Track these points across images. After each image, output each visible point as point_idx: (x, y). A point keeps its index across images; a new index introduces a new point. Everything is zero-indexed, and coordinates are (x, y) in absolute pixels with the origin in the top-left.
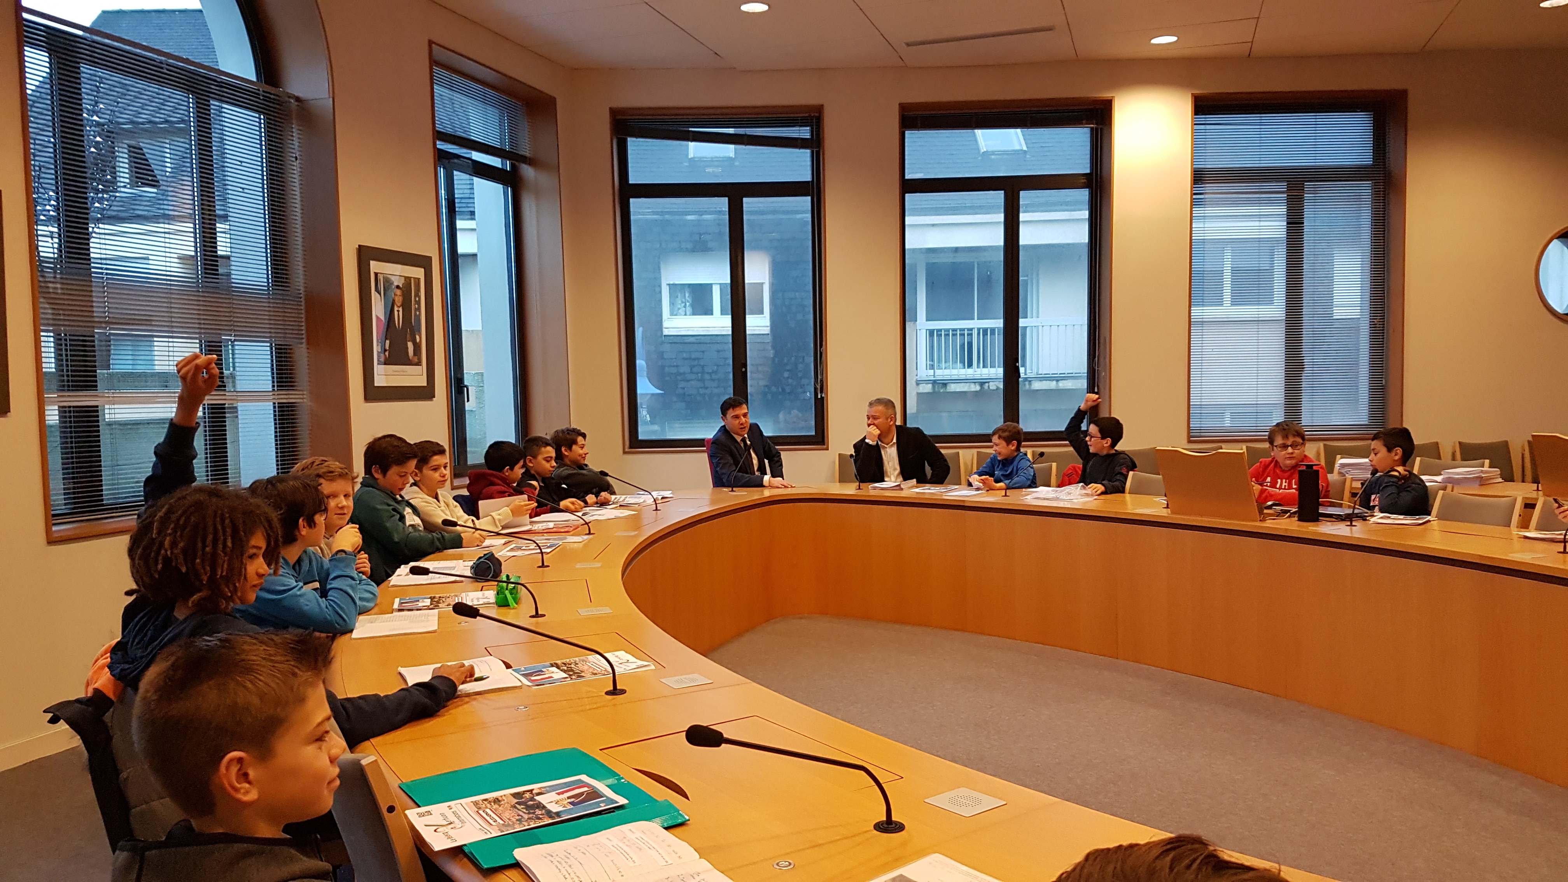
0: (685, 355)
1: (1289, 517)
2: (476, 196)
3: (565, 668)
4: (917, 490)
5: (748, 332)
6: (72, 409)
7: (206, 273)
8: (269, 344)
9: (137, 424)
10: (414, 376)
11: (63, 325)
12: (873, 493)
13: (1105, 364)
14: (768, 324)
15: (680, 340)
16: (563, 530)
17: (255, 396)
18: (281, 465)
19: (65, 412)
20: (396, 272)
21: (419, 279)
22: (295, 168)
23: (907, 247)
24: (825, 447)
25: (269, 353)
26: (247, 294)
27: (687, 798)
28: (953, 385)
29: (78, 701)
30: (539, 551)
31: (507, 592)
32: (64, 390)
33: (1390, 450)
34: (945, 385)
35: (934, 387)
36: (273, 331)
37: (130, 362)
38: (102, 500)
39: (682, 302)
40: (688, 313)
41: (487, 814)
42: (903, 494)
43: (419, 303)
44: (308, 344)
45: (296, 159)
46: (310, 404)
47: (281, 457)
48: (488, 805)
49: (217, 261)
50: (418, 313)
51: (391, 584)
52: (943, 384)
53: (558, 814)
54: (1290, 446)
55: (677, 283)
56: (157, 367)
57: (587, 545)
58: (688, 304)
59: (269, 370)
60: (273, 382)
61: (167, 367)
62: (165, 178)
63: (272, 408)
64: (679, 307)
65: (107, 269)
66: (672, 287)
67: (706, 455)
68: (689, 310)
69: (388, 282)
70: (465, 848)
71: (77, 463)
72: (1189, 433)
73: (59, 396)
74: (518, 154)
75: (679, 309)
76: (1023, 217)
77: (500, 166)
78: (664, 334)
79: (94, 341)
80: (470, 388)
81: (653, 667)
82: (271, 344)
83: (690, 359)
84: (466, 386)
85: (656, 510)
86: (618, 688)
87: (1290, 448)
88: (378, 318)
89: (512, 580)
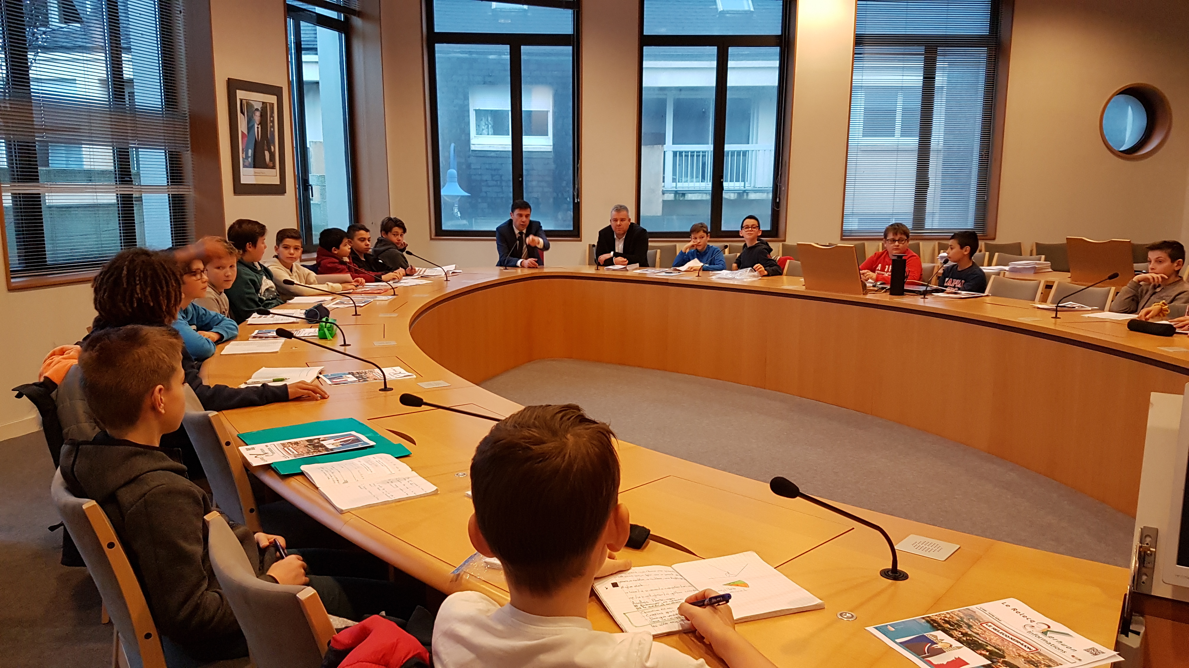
0: (487, 166)
1: (885, 292)
2: (318, 39)
3: (358, 375)
4: (638, 271)
5: (524, 150)
6: (21, 195)
7: (115, 98)
8: (164, 151)
9: (69, 207)
10: (271, 177)
11: (13, 135)
12: (607, 273)
13: (785, 181)
14: (552, 144)
15: (483, 155)
16: (376, 292)
17: (154, 189)
18: (175, 239)
19: (16, 197)
20: (257, 98)
21: (273, 104)
22: (180, 19)
23: (644, 85)
24: (579, 239)
25: (164, 157)
26: (147, 113)
27: (415, 444)
28: (689, 195)
29: (34, 384)
30: (353, 305)
31: (326, 330)
32: (15, 182)
33: (962, 247)
34: (684, 195)
35: (675, 196)
36: (166, 141)
37: (64, 162)
38: (46, 261)
39: (486, 124)
40: (490, 133)
41: (289, 449)
42: (628, 274)
43: (273, 122)
44: (192, 151)
45: (181, 13)
46: (194, 195)
47: (175, 234)
48: (291, 446)
49: (123, 85)
50: (272, 129)
51: (248, 323)
52: (682, 193)
53: (332, 450)
54: (898, 241)
55: (481, 109)
56: (85, 167)
57: (391, 303)
58: (490, 126)
59: (165, 170)
60: (168, 179)
61: (89, 167)
62: (85, 16)
63: (167, 198)
64: (483, 127)
65: (42, 93)
66: (479, 113)
67: (495, 243)
68: (491, 131)
69: (249, 105)
70: (272, 465)
71: (26, 230)
72: (842, 233)
73: (11, 186)
74: (350, 9)
75: (483, 130)
76: (730, 64)
77: (336, 18)
78: (471, 149)
79: (35, 146)
80: (313, 186)
81: (415, 376)
82: (166, 151)
83: (491, 170)
84: (310, 185)
85: (447, 280)
86: (388, 387)
87: (897, 242)
88: (242, 132)
89: (330, 321)
